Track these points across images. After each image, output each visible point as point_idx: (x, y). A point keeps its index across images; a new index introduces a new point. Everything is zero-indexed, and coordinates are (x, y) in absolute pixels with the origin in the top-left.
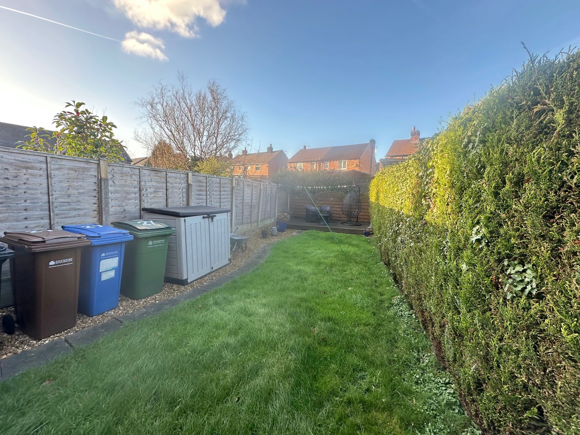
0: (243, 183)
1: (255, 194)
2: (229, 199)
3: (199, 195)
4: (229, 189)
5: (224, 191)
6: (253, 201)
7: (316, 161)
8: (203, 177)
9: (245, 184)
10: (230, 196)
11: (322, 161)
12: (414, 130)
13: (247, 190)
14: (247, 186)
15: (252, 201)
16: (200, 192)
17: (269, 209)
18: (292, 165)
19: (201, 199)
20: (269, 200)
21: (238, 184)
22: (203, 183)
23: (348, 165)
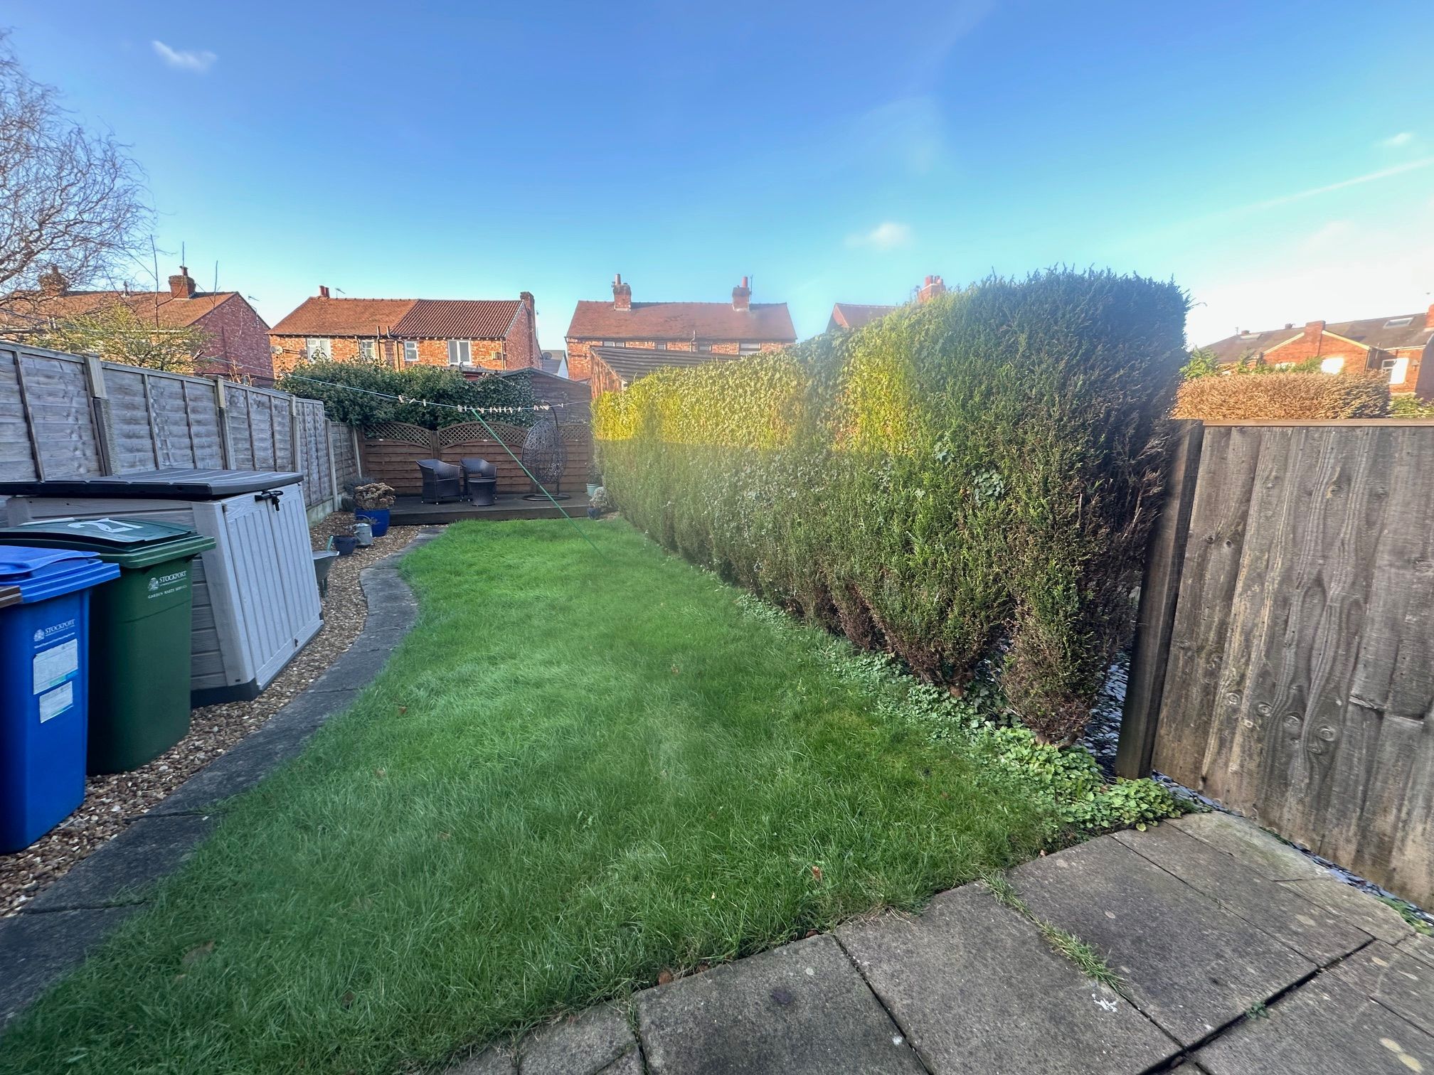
0: (246, 398)
1: (280, 432)
2: (216, 449)
3: (129, 437)
4: (210, 416)
5: (199, 422)
6: (278, 454)
7: (376, 337)
8: (132, 376)
9: (250, 401)
10: (216, 439)
11: (395, 337)
12: (619, 282)
13: (259, 420)
14: (255, 406)
15: (274, 452)
16: (132, 427)
17: (315, 476)
18: (290, 343)
19: (138, 450)
20: (314, 449)
21: (232, 402)
22: (135, 395)
23: (476, 354)
